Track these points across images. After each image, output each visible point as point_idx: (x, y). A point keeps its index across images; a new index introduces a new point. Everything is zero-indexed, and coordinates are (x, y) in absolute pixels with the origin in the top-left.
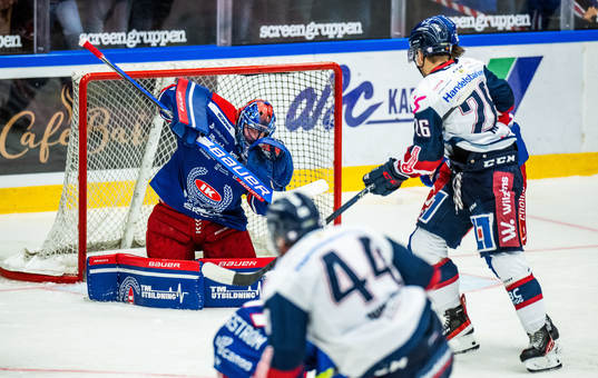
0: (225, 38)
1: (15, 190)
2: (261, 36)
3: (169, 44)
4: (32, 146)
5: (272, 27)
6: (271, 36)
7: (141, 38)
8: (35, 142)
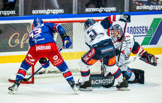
0: (75, 12)
1: (13, 56)
2: (86, 11)
3: (59, 13)
4: (18, 43)
5: (89, 9)
6: (89, 11)
7: (51, 12)
8: (19, 42)
